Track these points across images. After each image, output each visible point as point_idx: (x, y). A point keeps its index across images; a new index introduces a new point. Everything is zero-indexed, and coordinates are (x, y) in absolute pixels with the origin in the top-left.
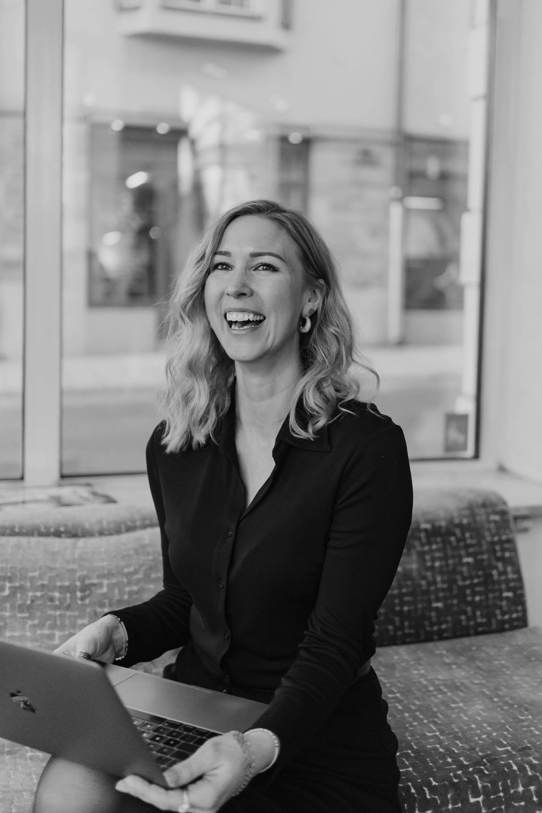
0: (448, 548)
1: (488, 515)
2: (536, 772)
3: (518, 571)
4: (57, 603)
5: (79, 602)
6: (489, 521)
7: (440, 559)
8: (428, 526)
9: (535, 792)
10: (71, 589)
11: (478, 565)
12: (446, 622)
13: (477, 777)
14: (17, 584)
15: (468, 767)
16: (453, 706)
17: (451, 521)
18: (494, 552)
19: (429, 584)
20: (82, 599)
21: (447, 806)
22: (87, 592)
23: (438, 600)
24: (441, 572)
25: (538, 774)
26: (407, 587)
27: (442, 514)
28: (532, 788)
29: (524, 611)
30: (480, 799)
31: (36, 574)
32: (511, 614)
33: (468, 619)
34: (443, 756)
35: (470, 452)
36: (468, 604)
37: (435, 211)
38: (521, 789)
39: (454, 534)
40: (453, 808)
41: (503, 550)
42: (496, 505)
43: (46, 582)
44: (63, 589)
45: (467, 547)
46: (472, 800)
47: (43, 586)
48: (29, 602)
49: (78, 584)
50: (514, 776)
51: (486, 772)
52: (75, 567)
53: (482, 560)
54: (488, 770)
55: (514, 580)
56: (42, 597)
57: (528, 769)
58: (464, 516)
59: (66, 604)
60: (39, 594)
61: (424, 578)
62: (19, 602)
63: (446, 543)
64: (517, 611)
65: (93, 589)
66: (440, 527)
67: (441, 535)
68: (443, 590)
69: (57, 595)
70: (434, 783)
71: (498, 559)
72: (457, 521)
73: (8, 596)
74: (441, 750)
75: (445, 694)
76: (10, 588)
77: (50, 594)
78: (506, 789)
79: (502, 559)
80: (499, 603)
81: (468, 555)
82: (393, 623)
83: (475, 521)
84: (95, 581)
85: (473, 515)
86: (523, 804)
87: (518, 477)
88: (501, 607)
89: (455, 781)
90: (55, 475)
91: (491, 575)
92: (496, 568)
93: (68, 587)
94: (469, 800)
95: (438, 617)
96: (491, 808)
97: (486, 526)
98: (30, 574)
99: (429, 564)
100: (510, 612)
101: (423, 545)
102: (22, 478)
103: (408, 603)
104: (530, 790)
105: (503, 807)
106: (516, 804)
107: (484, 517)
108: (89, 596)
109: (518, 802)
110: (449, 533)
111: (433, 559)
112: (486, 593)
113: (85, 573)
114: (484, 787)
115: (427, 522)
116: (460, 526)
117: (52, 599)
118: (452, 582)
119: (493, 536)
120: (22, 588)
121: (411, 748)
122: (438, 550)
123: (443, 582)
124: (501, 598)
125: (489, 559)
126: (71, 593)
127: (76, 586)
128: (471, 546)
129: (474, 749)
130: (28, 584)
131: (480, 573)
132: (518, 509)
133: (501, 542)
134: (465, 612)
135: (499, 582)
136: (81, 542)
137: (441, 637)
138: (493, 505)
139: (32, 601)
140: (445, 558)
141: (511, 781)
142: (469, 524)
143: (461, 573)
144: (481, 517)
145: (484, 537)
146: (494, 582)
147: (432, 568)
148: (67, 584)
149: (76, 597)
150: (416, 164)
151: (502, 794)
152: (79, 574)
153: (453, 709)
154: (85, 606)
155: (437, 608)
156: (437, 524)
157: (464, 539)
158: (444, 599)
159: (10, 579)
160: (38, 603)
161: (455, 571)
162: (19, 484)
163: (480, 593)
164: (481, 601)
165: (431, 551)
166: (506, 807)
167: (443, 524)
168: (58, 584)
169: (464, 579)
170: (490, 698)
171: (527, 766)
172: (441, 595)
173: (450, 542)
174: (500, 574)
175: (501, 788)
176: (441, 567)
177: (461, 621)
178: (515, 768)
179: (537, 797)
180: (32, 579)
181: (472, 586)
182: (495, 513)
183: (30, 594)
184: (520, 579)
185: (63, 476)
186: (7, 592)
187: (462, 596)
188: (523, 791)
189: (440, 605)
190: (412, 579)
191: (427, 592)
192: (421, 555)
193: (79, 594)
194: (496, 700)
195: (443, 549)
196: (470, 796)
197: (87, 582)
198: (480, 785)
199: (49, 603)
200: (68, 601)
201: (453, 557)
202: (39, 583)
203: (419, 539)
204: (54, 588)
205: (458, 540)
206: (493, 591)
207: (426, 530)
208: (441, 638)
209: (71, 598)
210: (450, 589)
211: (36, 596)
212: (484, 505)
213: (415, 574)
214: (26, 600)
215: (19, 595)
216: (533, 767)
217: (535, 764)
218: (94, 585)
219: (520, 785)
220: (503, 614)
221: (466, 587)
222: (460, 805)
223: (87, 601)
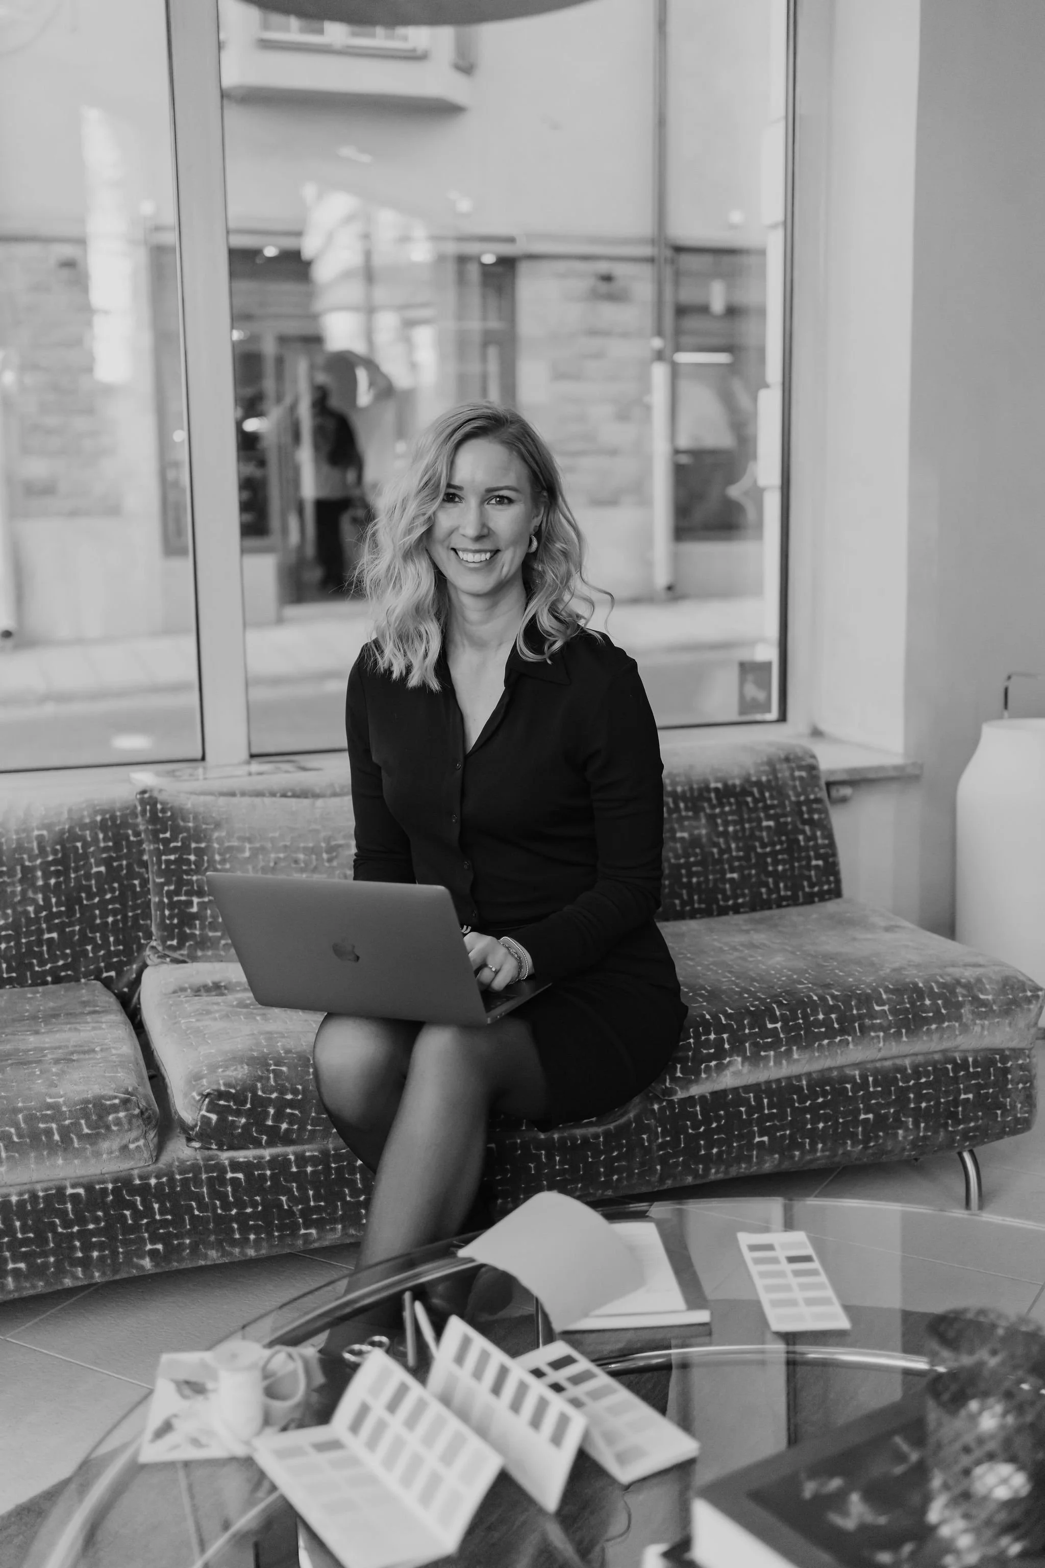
0: (744, 808)
1: (792, 770)
2: (838, 1001)
3: (829, 836)
4: (302, 865)
5: (327, 864)
6: (793, 778)
7: (735, 823)
8: (720, 785)
9: (837, 1019)
10: (314, 850)
11: (780, 829)
12: (743, 895)
13: (775, 1006)
14: (258, 845)
15: (765, 999)
16: (750, 959)
17: (747, 780)
18: (801, 813)
19: (722, 852)
20: (330, 860)
21: (744, 1030)
22: (334, 854)
23: (732, 870)
24: (736, 838)
25: (840, 1004)
26: (696, 855)
27: (736, 771)
28: (833, 1016)
29: (838, 882)
30: (779, 1025)
31: (277, 834)
32: (821, 885)
33: (770, 892)
34: (740, 994)
35: (774, 714)
36: (769, 874)
37: (727, 365)
38: (821, 1017)
39: (751, 794)
40: (749, 1033)
41: (811, 811)
42: (801, 759)
43: (288, 843)
44: (305, 850)
45: (767, 808)
46: (770, 1026)
47: (285, 847)
48: (272, 864)
49: (323, 845)
50: (815, 1007)
51: (785, 1002)
52: (318, 827)
53: (786, 824)
54: (786, 1000)
55: (824, 846)
56: (285, 859)
57: (829, 999)
58: (764, 772)
59: (312, 866)
60: (282, 855)
61: (716, 845)
62: (261, 864)
63: (741, 804)
64: (829, 883)
65: (340, 849)
66: (734, 786)
67: (735, 795)
68: (738, 859)
69: (301, 856)
70: (730, 1011)
71: (805, 822)
72: (754, 779)
73: (249, 858)
74: (737, 989)
75: (741, 951)
76: (250, 849)
77: (294, 855)
78: (805, 1017)
79: (811, 822)
80: (806, 873)
81: (769, 818)
82: (680, 896)
83: (776, 778)
84: (341, 842)
85: (774, 771)
86: (823, 1030)
87: (836, 741)
88: (809, 878)
89: (752, 1009)
90: (244, 755)
91: (798, 841)
92: (803, 832)
93: (313, 849)
94: (766, 1025)
95: (733, 889)
96: (789, 1033)
97: (791, 783)
98: (271, 835)
99: (721, 829)
100: (821, 884)
101: (713, 807)
102: (203, 758)
103: (697, 874)
104: (831, 1018)
105: (802, 1032)
106: (816, 1030)
107: (787, 774)
108: (336, 857)
109: (818, 1028)
110: (745, 792)
111: (726, 823)
112: (791, 860)
113: (330, 833)
114: (781, 1015)
115: (717, 781)
116: (758, 784)
117: (296, 862)
118: (748, 849)
119: (798, 795)
120: (263, 849)
121: (705, 989)
122: (731, 813)
123: (738, 849)
124: (809, 867)
125: (793, 823)
126: (316, 854)
127: (322, 847)
128: (773, 807)
129: (773, 987)
130: (269, 845)
131: (784, 838)
132: (832, 772)
133: (808, 802)
134: (766, 885)
135: (807, 849)
136: (320, 802)
137: (736, 909)
138: (798, 758)
139: (275, 863)
140: (741, 822)
141: (810, 1010)
142: (769, 781)
143: (761, 839)
144: (784, 772)
145: (788, 797)
146: (801, 849)
147: (725, 834)
148: (311, 845)
149: (323, 859)
150: (689, 295)
151: (801, 1021)
152: (322, 835)
153: (751, 962)
154: (333, 868)
155: (732, 879)
156: (730, 782)
157: (763, 799)
158: (740, 869)
159: (249, 840)
160: (283, 864)
161: (752, 837)
162: (201, 764)
163: (783, 862)
164: (784, 870)
165: (723, 813)
166: (804, 1033)
167: (737, 782)
168: (302, 845)
169: (764, 846)
170: (793, 953)
171: (828, 997)
172: (736, 864)
173: (747, 803)
174: (808, 839)
175: (800, 1016)
176: (736, 832)
177: (761, 894)
178: (815, 998)
179: (838, 1024)
180: (272, 840)
181: (774, 854)
182: (800, 768)
183: (273, 856)
184: (832, 845)
185: (253, 756)
186: (247, 854)
187: (761, 865)
188: (823, 1019)
189: (735, 875)
190: (701, 847)
191: (720, 861)
192: (712, 818)
193: (325, 856)
194: (798, 953)
195: (739, 812)
196: (768, 1022)
197: (333, 843)
198: (778, 1013)
199: (293, 865)
200: (314, 863)
201: (750, 821)
202: (282, 844)
203: (709, 800)
204: (297, 850)
205: (756, 801)
206: (799, 859)
207: (717, 790)
208: (737, 912)
209: (317, 860)
210: (747, 858)
211: (279, 858)
212: (787, 759)
213: (704, 840)
214: (269, 862)
215: (261, 857)
216: (834, 997)
217: (837, 995)
218: (340, 846)
219: (821, 1014)
220: (812, 885)
221: (766, 855)
222: (757, 1030)
223: (335, 863)
